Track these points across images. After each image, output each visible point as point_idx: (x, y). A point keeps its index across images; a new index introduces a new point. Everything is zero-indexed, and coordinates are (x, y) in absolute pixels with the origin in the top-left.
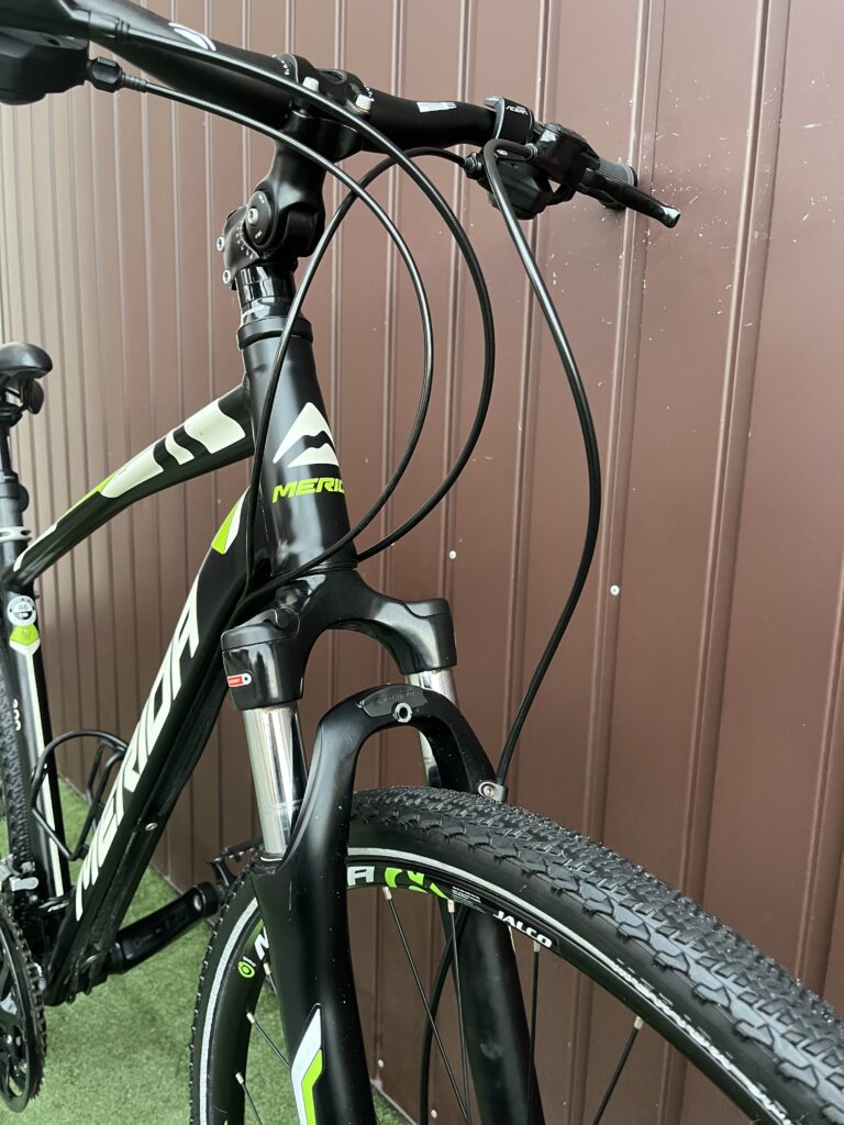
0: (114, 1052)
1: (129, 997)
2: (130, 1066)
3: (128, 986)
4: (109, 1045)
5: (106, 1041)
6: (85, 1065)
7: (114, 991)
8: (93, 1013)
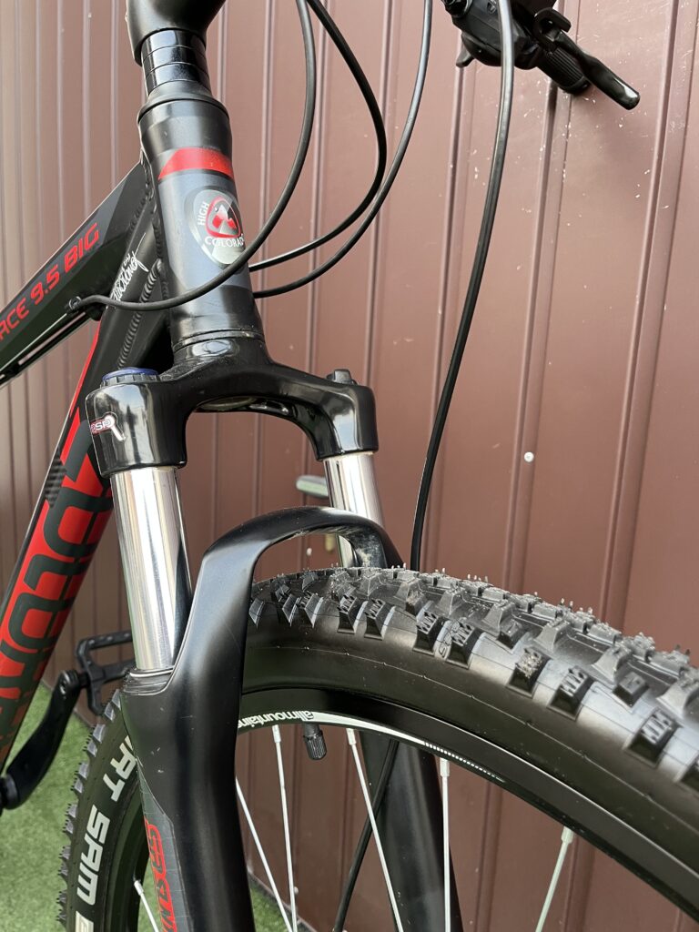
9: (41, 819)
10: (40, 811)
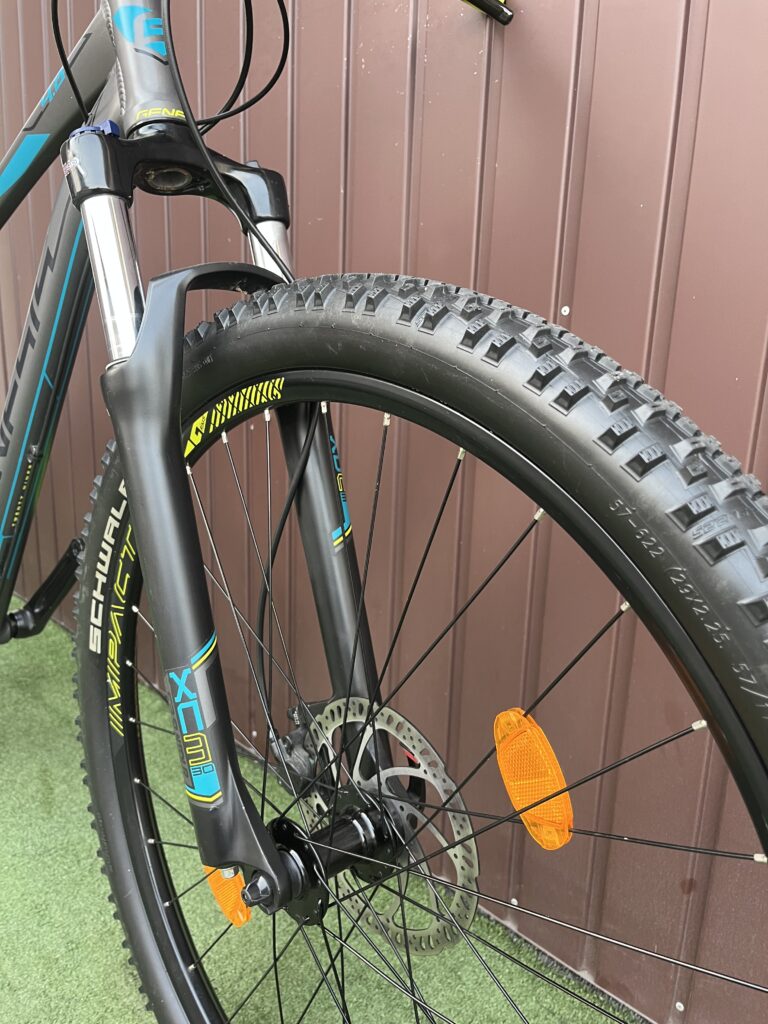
0: (37, 742)
1: (49, 709)
2: (50, 750)
3: (48, 701)
4: (32, 738)
5: (29, 736)
6: (11, 752)
7: (37, 707)
8: (18, 720)
9: (30, 700)
10: (29, 695)
